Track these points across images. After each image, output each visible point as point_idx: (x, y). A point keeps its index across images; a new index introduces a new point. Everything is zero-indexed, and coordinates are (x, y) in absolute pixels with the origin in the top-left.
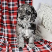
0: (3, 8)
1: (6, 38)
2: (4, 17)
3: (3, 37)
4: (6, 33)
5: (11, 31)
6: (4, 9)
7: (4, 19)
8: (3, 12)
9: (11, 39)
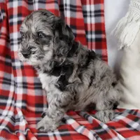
0: (12, 9)
1: (19, 104)
2: (12, 40)
3: (9, 102)
4: (20, 92)
5: (35, 84)
6: (15, 12)
7: (12, 44)
8: (12, 23)
9: (33, 109)
